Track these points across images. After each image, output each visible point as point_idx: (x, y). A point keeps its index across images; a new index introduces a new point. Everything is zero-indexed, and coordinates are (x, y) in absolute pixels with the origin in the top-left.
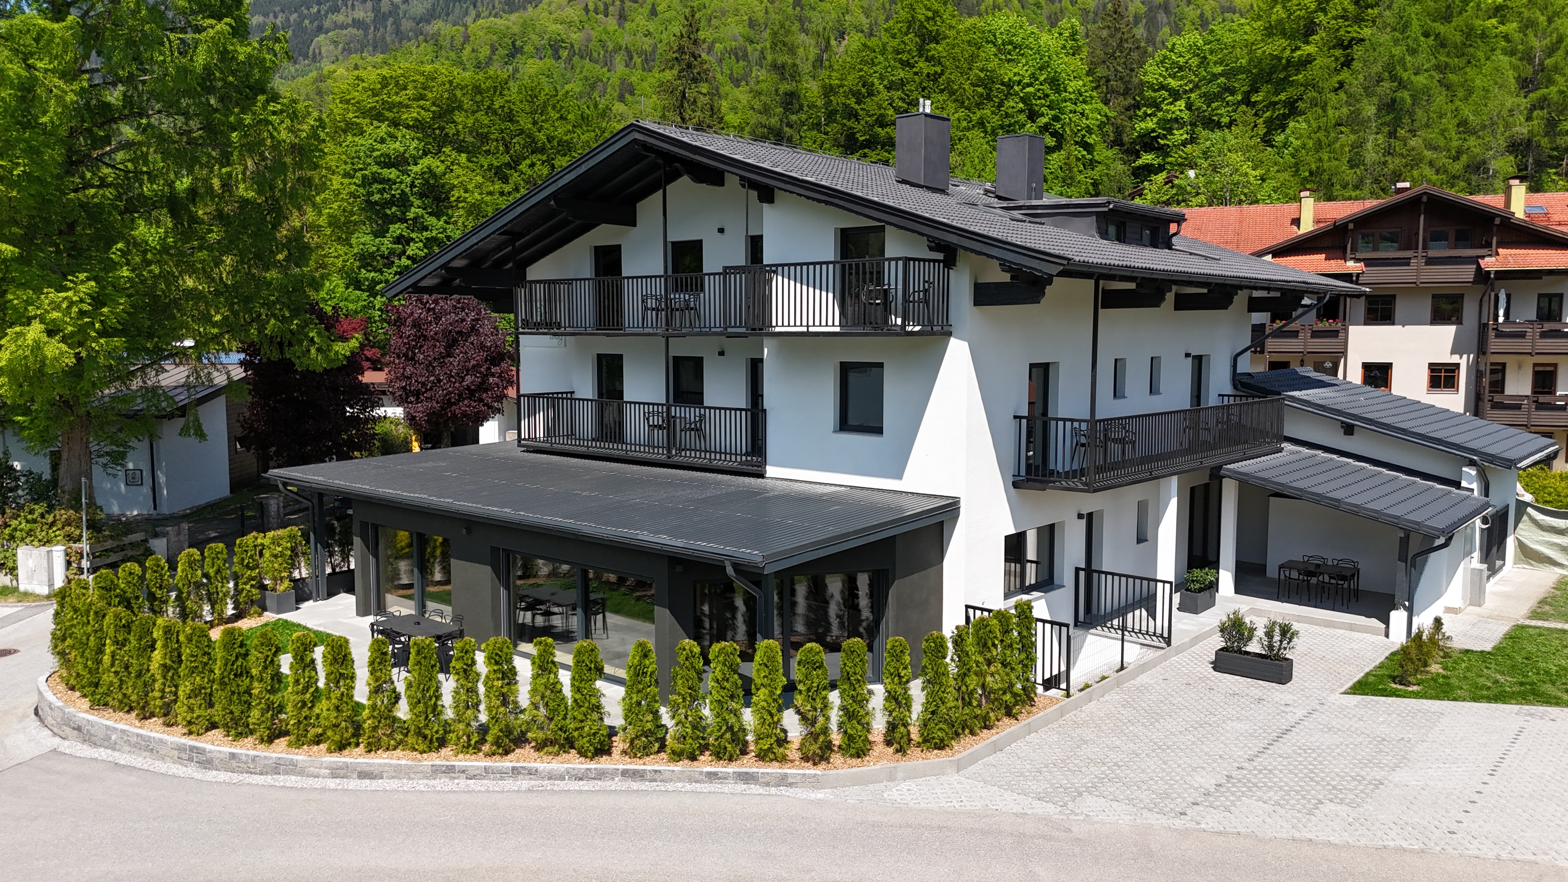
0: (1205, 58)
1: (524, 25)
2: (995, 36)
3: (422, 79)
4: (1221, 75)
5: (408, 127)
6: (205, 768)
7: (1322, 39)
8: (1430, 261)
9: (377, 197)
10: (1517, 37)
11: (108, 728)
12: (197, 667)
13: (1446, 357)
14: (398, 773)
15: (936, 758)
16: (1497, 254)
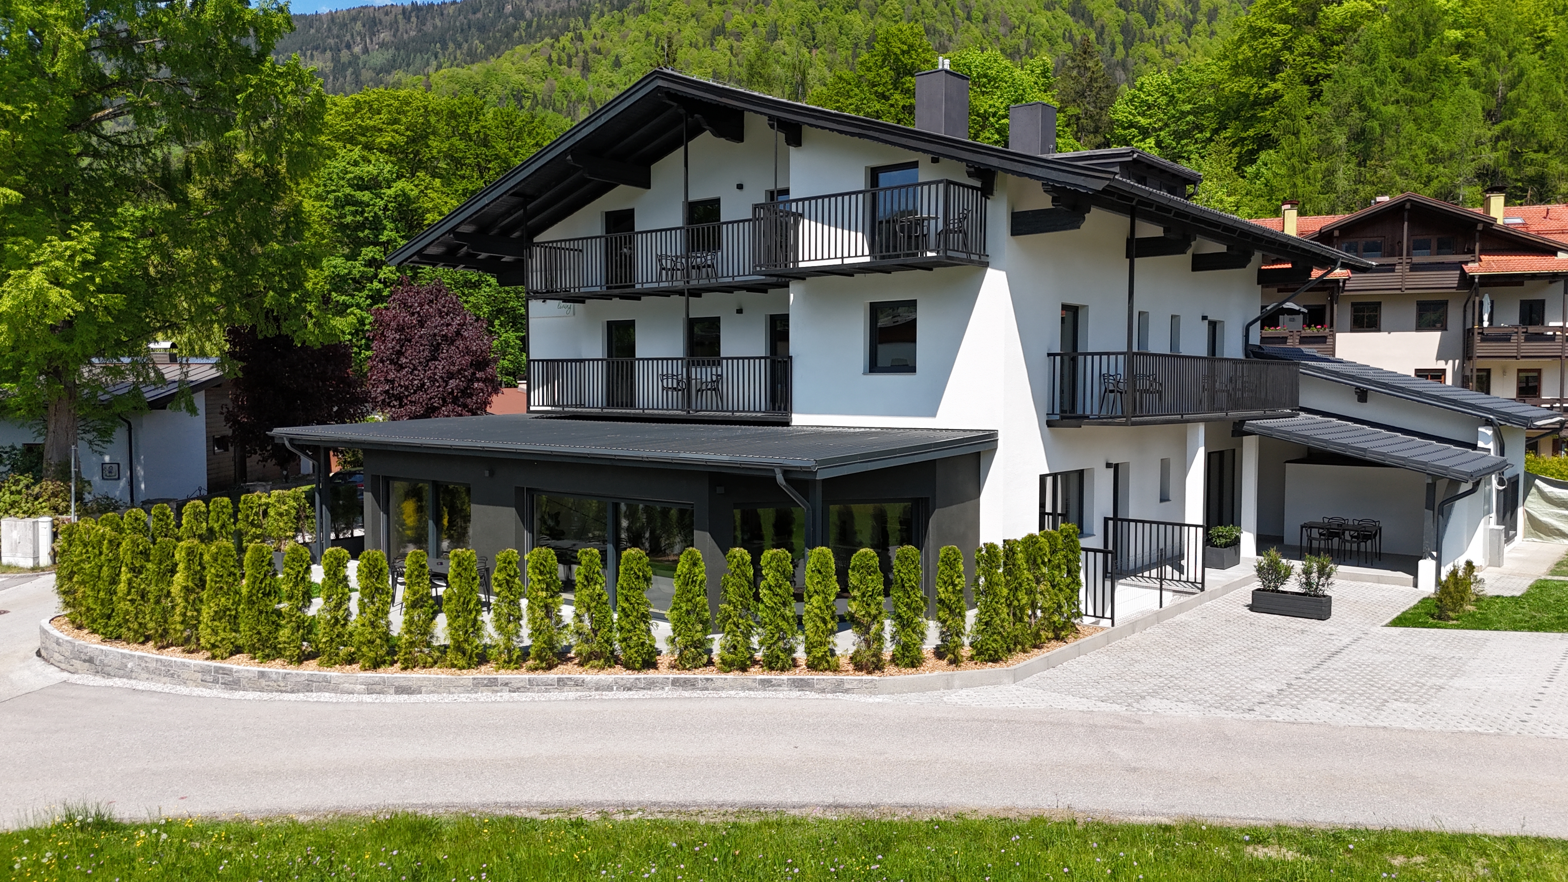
0: (1173, 96)
1: (488, 73)
2: (970, 69)
3: (396, 104)
4: (1189, 113)
5: (382, 151)
6: (232, 689)
7: (1289, 76)
8: (1415, 268)
9: (349, 219)
10: (1481, 70)
11: (124, 656)
12: (221, 588)
13: (1432, 363)
14: (438, 687)
15: (990, 669)
16: (1480, 260)
